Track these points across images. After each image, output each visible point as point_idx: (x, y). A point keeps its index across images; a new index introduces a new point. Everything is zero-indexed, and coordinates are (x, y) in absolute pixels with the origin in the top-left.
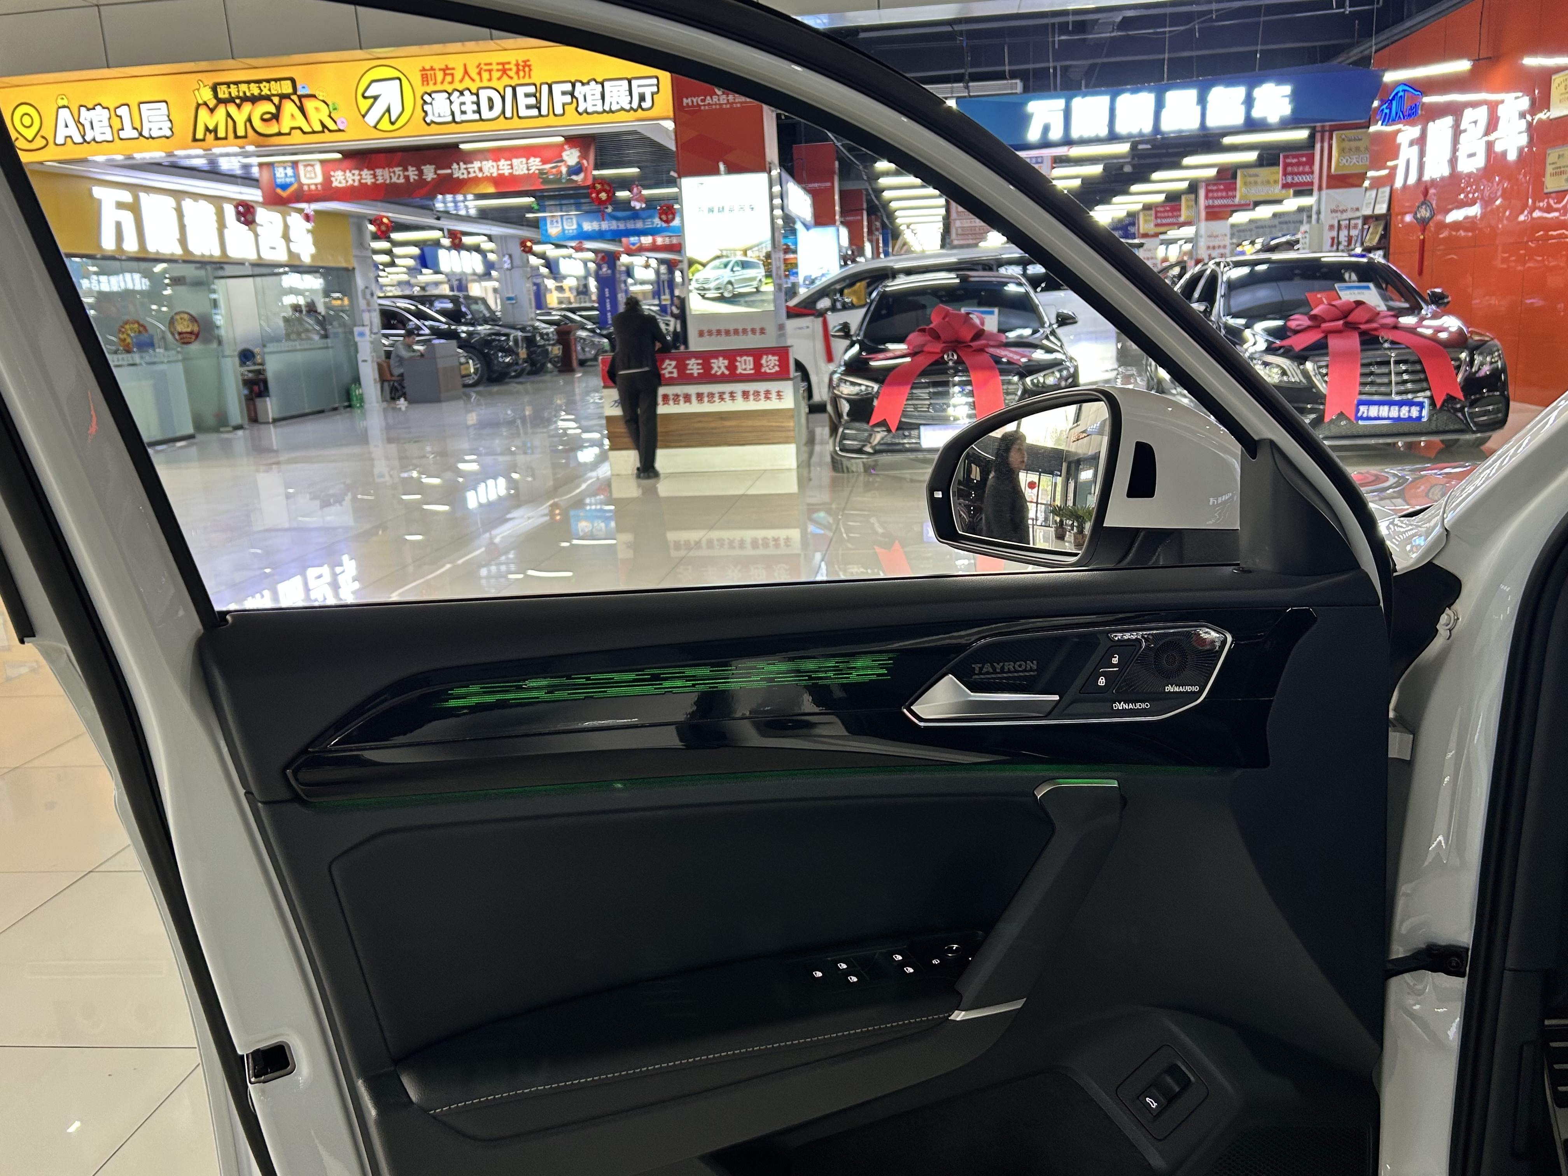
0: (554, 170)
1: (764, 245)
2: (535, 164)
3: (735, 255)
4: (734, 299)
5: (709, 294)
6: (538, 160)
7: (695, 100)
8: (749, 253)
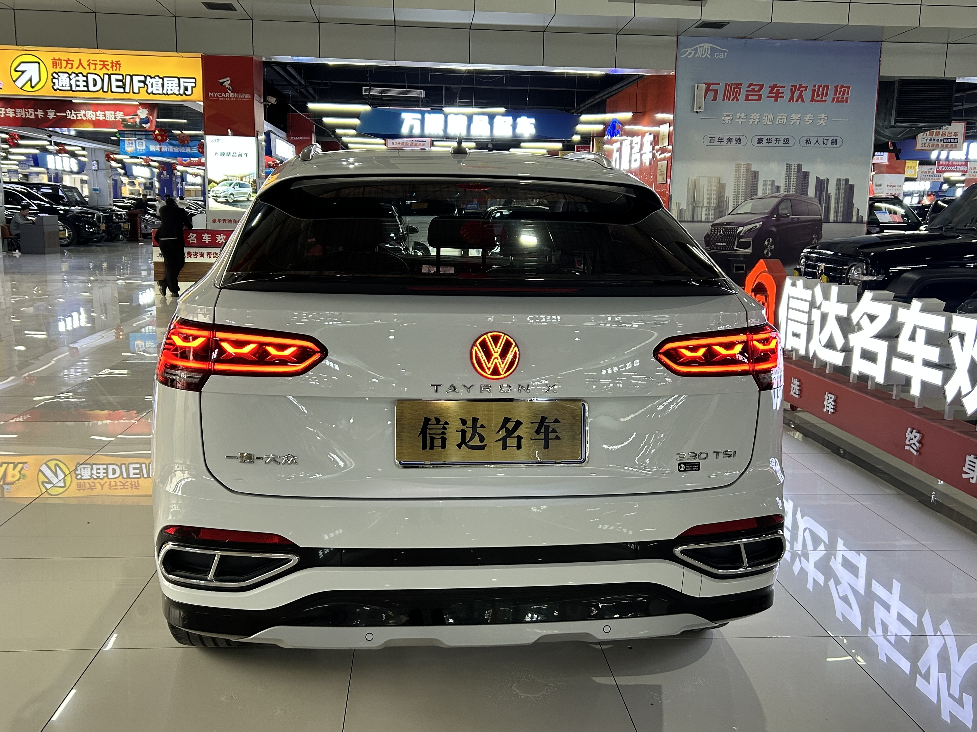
0: (131, 120)
1: (252, 175)
2: (120, 115)
3: (236, 180)
4: (234, 203)
5: (219, 200)
6: (122, 113)
7: (216, 94)
8: (244, 179)
